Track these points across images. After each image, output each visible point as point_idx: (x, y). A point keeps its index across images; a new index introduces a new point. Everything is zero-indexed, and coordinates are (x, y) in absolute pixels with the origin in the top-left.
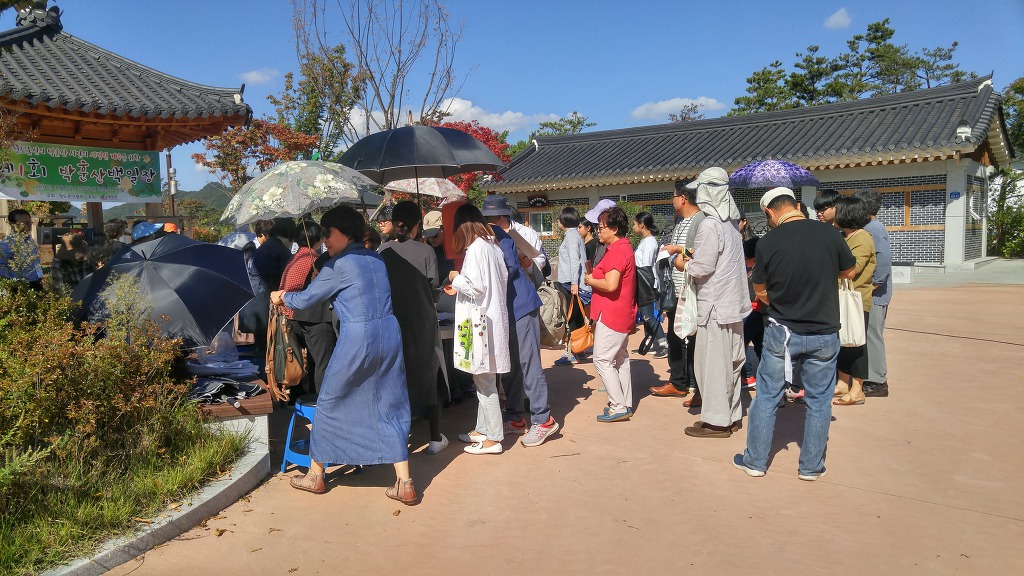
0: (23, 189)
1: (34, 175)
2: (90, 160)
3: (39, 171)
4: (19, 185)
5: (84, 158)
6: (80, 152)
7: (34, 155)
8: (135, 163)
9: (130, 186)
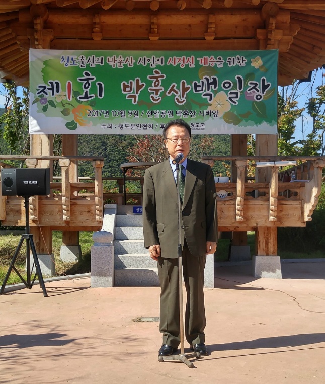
0: (71, 118)
1: (86, 97)
2: (166, 69)
3: (93, 90)
4: (65, 113)
5: (158, 67)
6: (152, 59)
7: (88, 68)
8: (237, 69)
9: (227, 107)
